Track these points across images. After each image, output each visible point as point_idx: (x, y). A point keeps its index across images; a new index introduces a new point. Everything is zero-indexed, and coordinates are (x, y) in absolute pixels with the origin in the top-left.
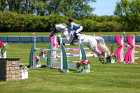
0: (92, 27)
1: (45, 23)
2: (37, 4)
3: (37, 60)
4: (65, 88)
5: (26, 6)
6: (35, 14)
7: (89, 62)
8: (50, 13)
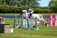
0: (39, 11)
1: (20, 10)
2: (17, 2)
3: (17, 25)
4: (28, 36)
5: (12, 3)
6: (16, 6)
7: (38, 26)
8: (22, 5)
